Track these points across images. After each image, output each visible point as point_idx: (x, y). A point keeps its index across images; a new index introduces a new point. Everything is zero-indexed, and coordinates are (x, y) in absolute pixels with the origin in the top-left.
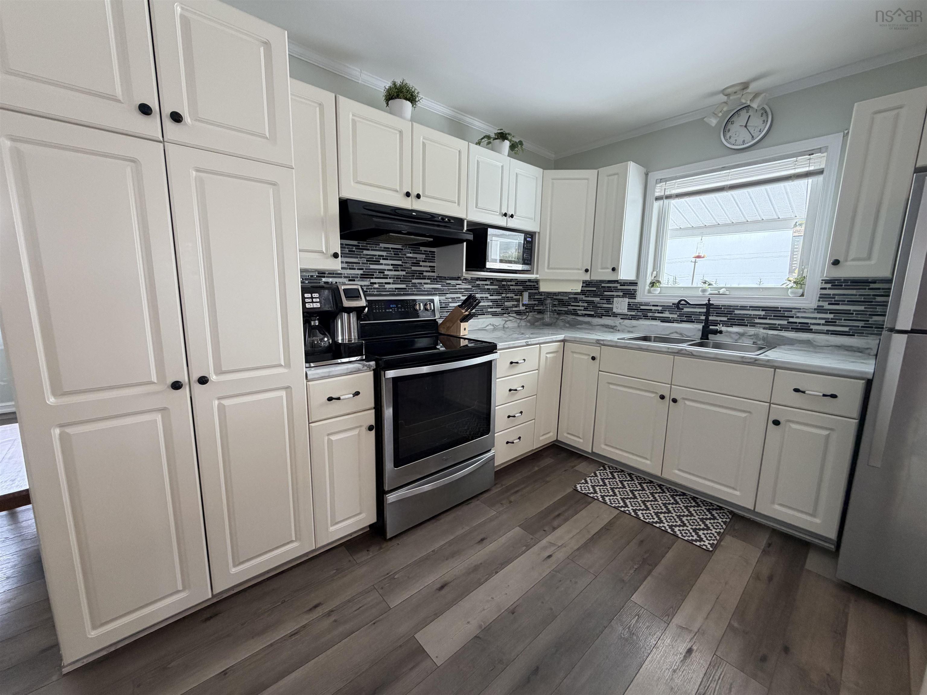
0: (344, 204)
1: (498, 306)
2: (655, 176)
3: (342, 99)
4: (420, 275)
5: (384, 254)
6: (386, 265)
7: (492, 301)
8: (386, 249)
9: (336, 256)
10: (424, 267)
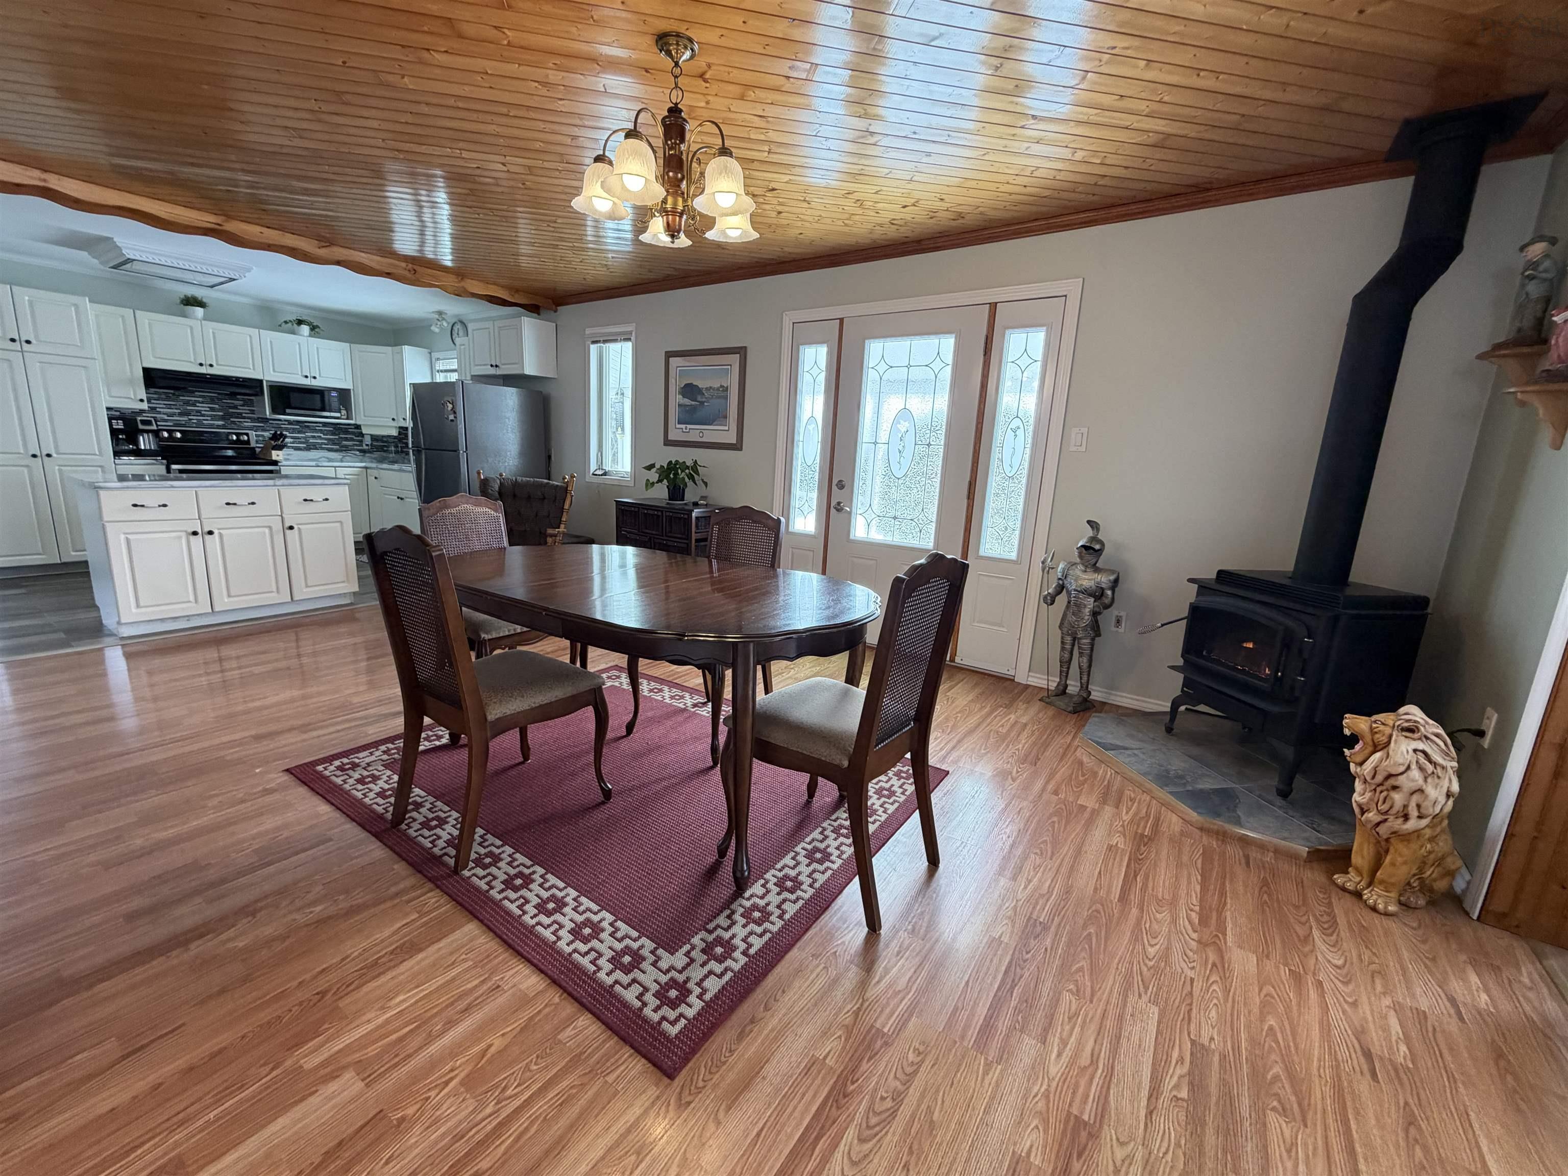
0: (146, 370)
1: (334, 444)
2: (435, 355)
3: (138, 313)
4: (240, 415)
5: (200, 399)
6: (201, 407)
7: (326, 439)
8: (200, 396)
9: (142, 400)
10: (244, 410)
